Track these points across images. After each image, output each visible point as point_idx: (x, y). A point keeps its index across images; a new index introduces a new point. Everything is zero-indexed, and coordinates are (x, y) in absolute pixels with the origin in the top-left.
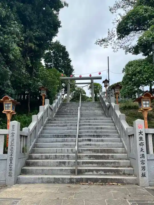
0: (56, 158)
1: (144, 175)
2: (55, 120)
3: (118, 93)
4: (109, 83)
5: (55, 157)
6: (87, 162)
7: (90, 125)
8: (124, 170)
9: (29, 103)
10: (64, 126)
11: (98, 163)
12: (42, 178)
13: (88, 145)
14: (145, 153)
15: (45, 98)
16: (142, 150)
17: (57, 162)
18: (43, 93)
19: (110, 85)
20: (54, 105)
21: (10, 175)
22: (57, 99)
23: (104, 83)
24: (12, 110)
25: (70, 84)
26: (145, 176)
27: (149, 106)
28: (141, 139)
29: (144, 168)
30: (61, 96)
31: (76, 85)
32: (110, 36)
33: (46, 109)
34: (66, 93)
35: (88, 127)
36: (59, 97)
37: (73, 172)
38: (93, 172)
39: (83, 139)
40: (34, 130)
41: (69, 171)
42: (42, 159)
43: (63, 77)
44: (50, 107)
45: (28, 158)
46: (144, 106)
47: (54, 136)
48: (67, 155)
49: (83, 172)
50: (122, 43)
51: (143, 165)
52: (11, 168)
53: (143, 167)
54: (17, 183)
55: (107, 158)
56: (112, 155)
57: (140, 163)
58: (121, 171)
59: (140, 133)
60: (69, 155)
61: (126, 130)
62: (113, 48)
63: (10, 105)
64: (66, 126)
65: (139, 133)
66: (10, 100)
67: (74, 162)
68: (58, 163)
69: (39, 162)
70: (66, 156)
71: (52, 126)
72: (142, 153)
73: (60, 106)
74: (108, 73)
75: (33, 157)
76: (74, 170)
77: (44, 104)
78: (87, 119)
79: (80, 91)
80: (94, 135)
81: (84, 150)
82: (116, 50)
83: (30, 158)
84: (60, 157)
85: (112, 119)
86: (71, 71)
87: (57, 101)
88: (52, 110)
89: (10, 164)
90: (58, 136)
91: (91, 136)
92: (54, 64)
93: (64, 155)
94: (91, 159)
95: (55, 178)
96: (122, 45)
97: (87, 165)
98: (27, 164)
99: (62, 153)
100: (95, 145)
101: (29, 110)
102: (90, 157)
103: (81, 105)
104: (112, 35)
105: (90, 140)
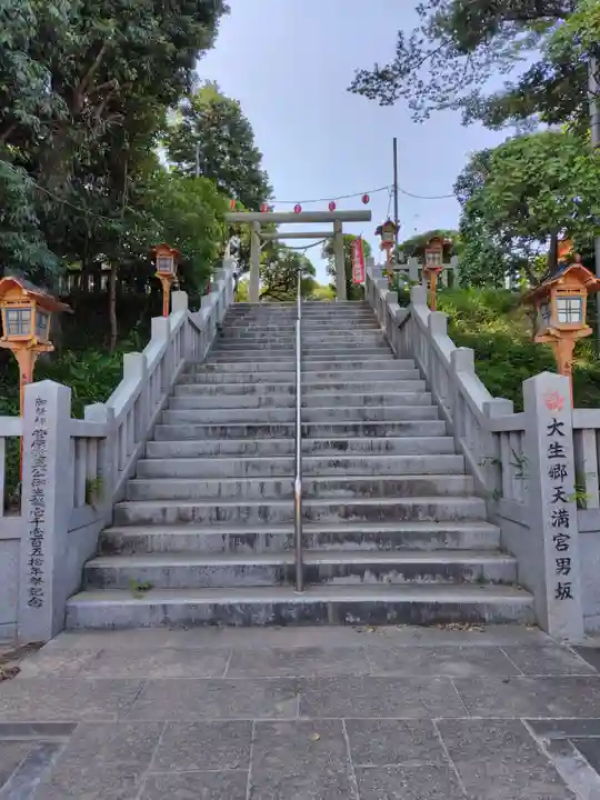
0: (218, 518)
1: (564, 592)
2: (211, 369)
3: (434, 269)
4: (396, 233)
5: (214, 515)
6: (335, 534)
7: (338, 387)
8: (482, 566)
9: (113, 304)
10: (244, 392)
11: (378, 538)
12: (164, 606)
13: (337, 464)
14: (571, 507)
15: (173, 288)
16: (558, 496)
17: (224, 536)
18: (166, 268)
19: (400, 243)
20: (205, 311)
21: (35, 602)
22: (217, 289)
23: (379, 236)
24: (38, 333)
25: (260, 237)
26: (568, 595)
27: (580, 318)
28: (556, 450)
29: (564, 565)
30: (230, 279)
31: (281, 241)
32: (405, 58)
33: (176, 328)
34: (246, 269)
35: (332, 393)
36: (222, 284)
37: (285, 577)
38: (362, 575)
39: (315, 443)
40: (132, 413)
41: (270, 572)
42: (164, 523)
43: (235, 212)
44: (189, 321)
45: (110, 520)
46: (562, 318)
47: (210, 430)
48: (260, 507)
49: (326, 577)
50: (443, 89)
51: (564, 555)
52: (36, 571)
53: (563, 560)
54: (64, 629)
55: (412, 514)
56: (430, 506)
57: (550, 544)
58: (468, 569)
59: (555, 427)
60: (266, 508)
61: (481, 408)
62: (413, 105)
63: (26, 315)
64: (253, 390)
65: (549, 427)
66: (25, 292)
67: (290, 536)
68: (227, 541)
69: (152, 536)
70: (257, 510)
71: (200, 392)
72: (559, 506)
73: (227, 314)
74: (393, 198)
75: (131, 516)
76: (292, 568)
77: (170, 311)
78: (328, 367)
79: (296, 264)
80: (355, 428)
81: (324, 486)
82: (421, 113)
83: (119, 518)
84: (235, 516)
85: (417, 366)
86: (260, 192)
87: (214, 297)
88: (199, 331)
89: (35, 558)
90: (222, 432)
91: (345, 429)
92: (202, 166)
93: (248, 508)
94: (351, 519)
95: (215, 606)
96: (444, 96)
97: (337, 546)
98: (107, 547)
99: (238, 497)
100: (364, 465)
101: (115, 333)
102: (348, 513)
103: (302, 314)
104: (412, 58)
105: (342, 446)
